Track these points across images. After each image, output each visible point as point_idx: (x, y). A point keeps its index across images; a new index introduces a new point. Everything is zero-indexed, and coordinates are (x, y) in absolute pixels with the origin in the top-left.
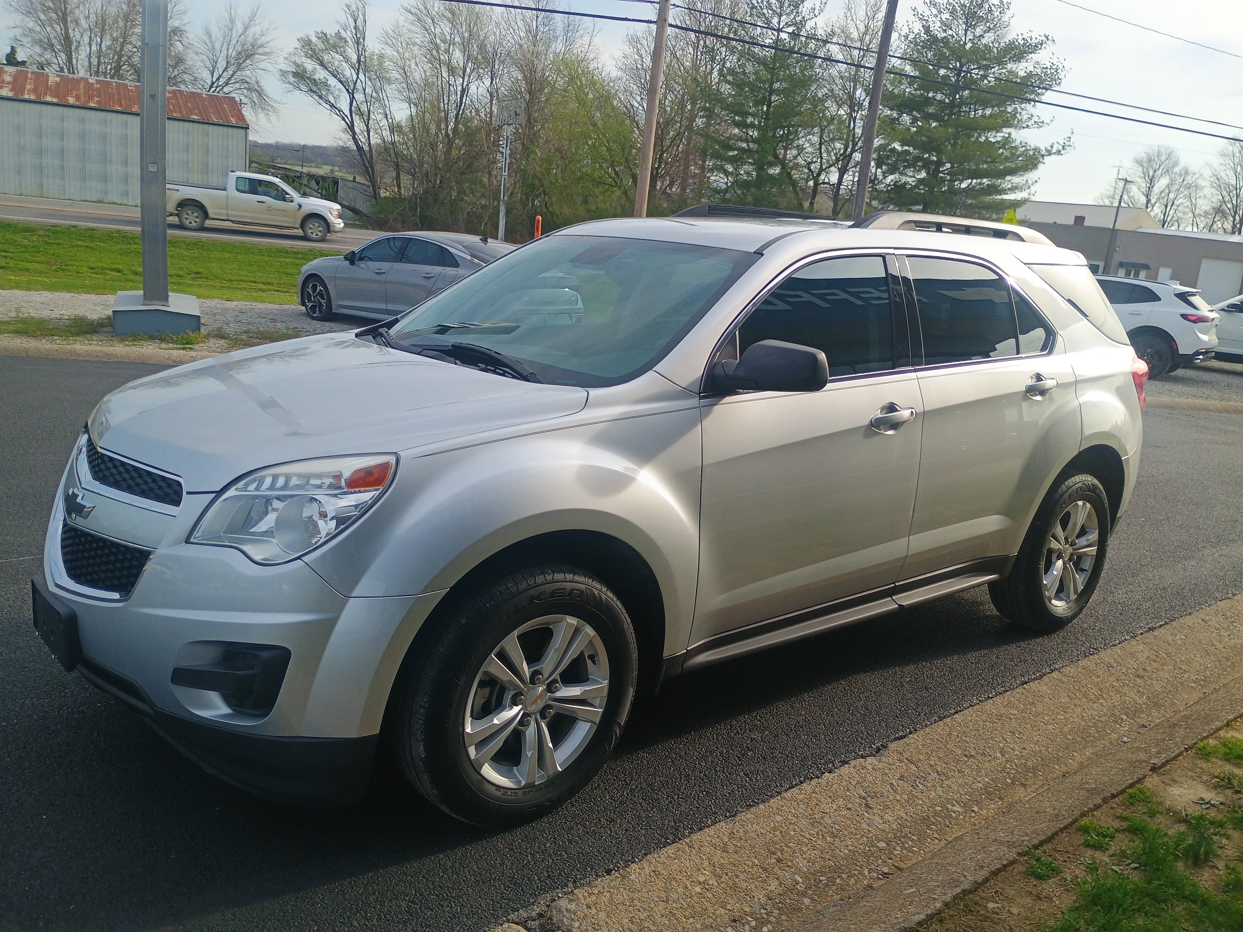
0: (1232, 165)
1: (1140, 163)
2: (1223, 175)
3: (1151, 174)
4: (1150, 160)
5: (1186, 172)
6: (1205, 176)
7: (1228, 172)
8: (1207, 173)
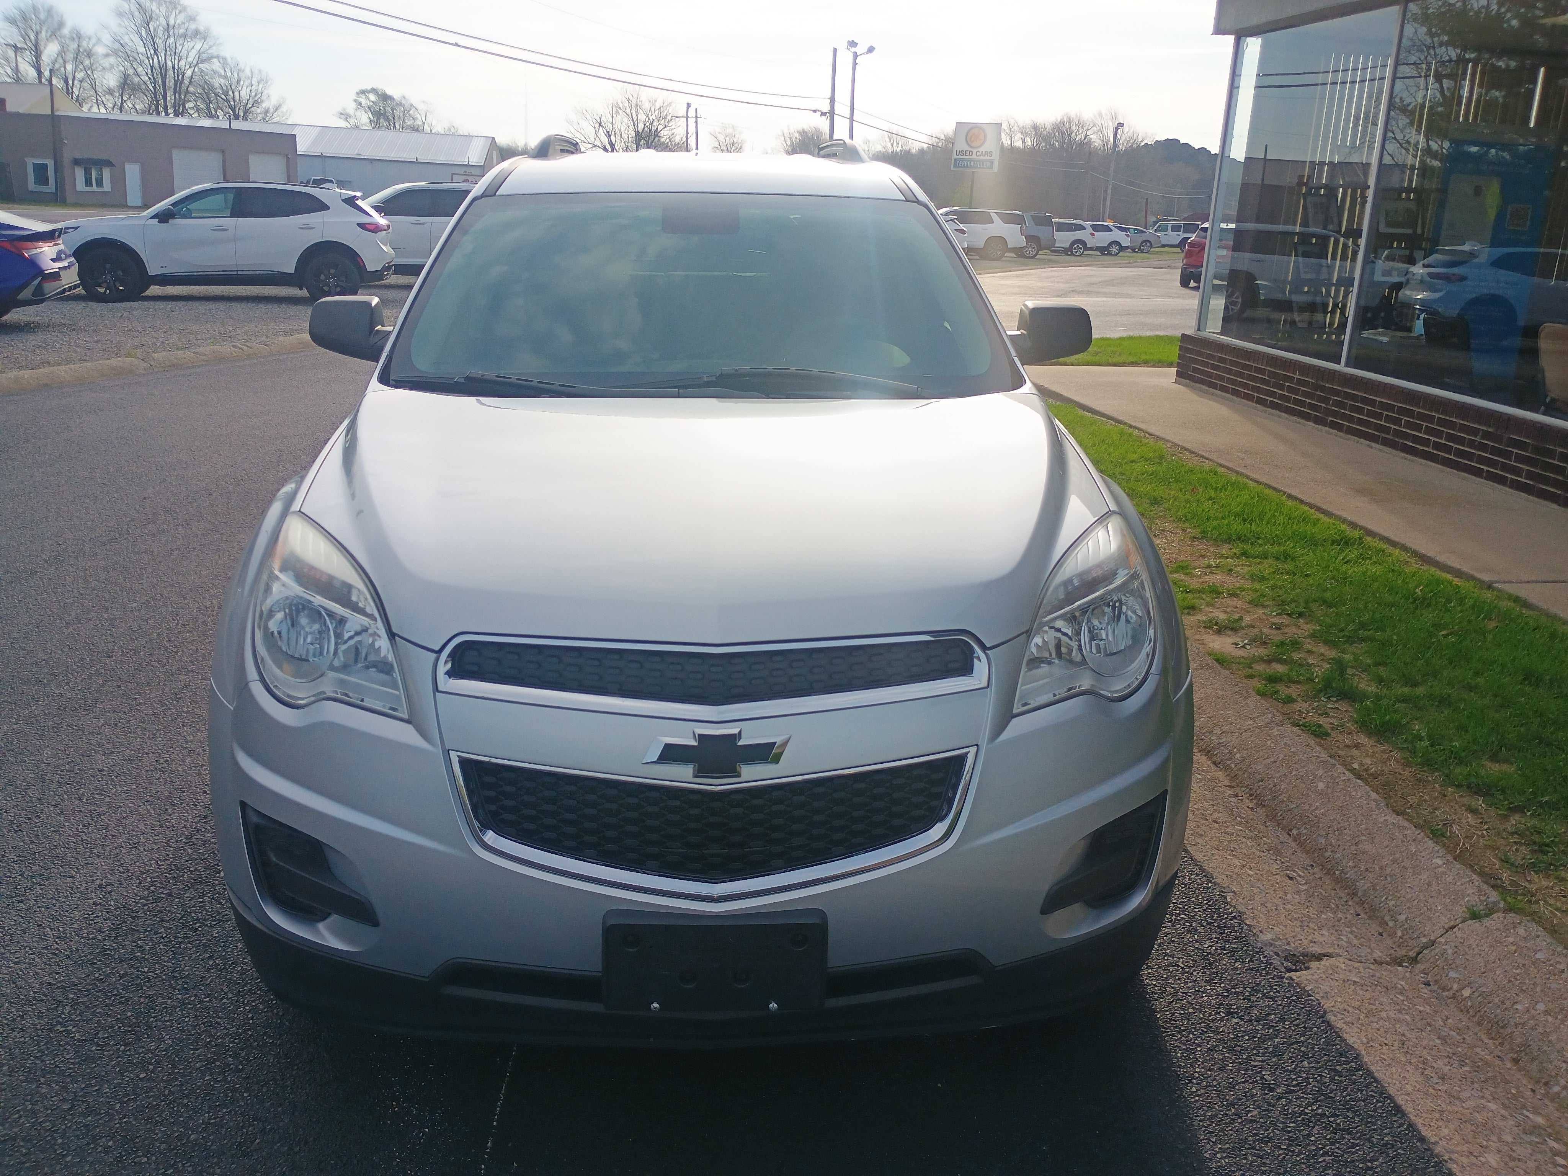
0: (135, 28)
1: (12, 21)
2: (126, 39)
3: (33, 38)
4: (25, 18)
5: (78, 36)
6: (103, 40)
7: (132, 36)
8: (107, 38)
